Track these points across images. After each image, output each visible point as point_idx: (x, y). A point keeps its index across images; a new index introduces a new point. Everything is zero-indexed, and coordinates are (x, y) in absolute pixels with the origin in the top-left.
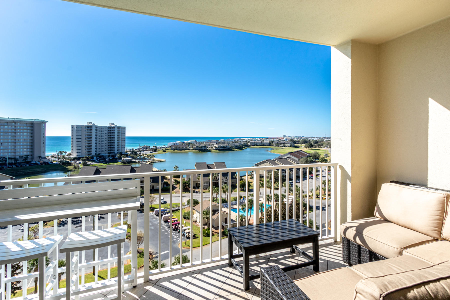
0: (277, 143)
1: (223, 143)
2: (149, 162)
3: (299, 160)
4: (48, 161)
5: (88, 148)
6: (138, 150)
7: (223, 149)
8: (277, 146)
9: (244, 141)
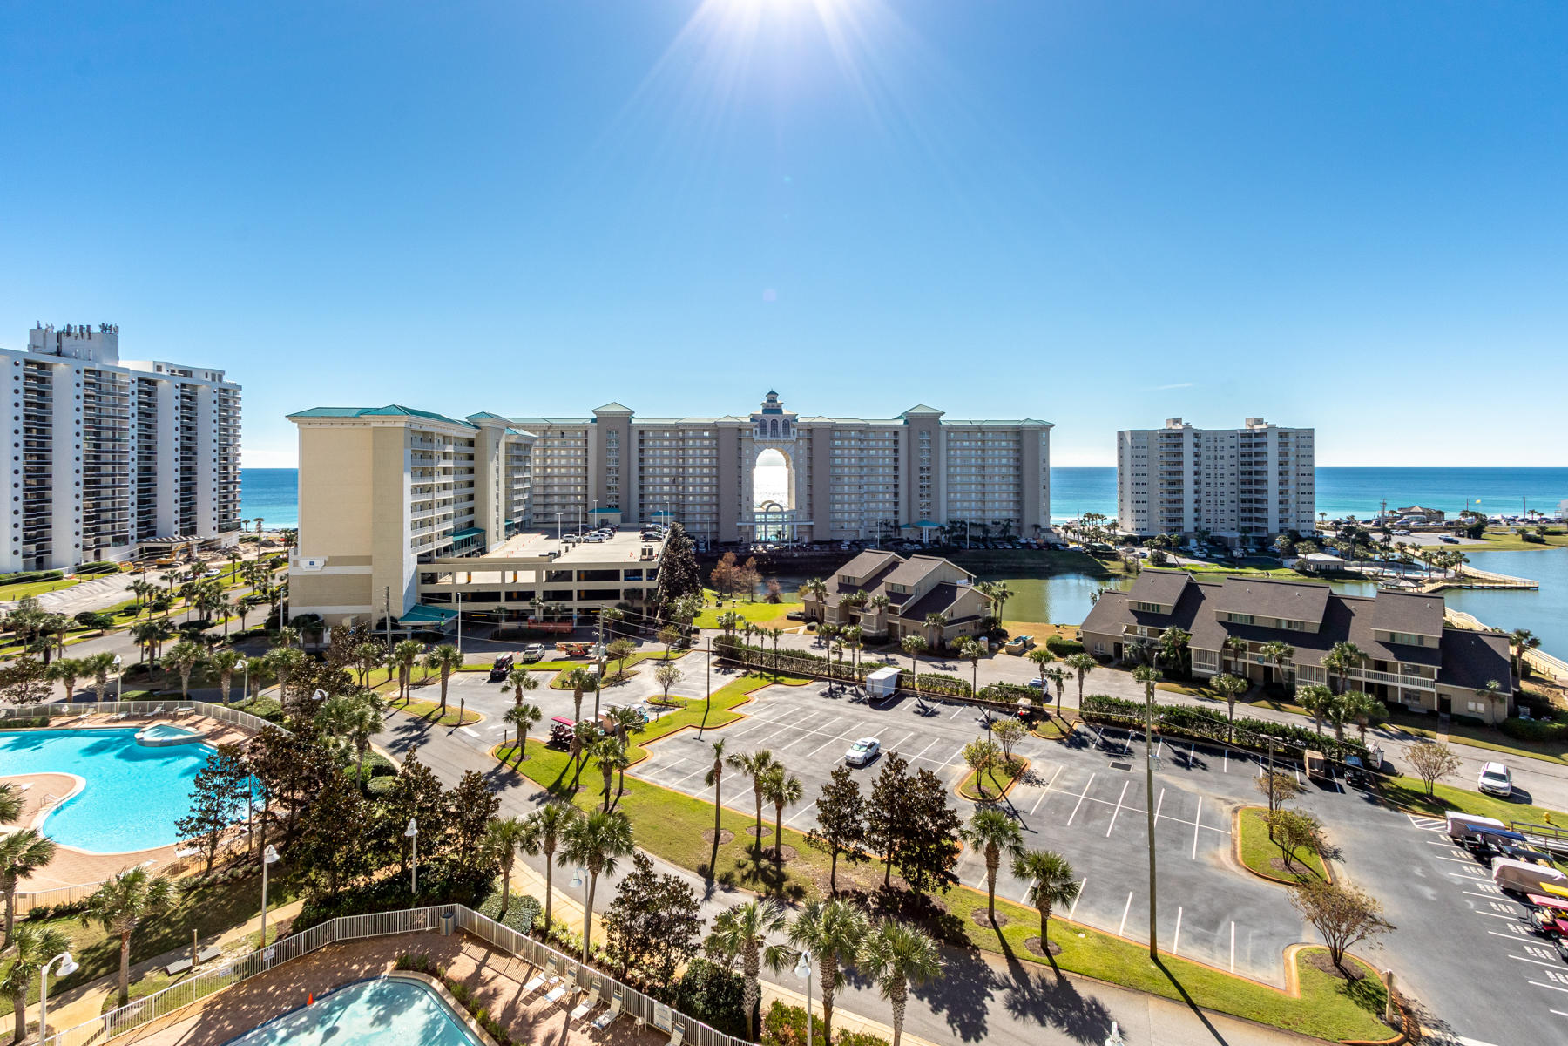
5: (1169, 506)
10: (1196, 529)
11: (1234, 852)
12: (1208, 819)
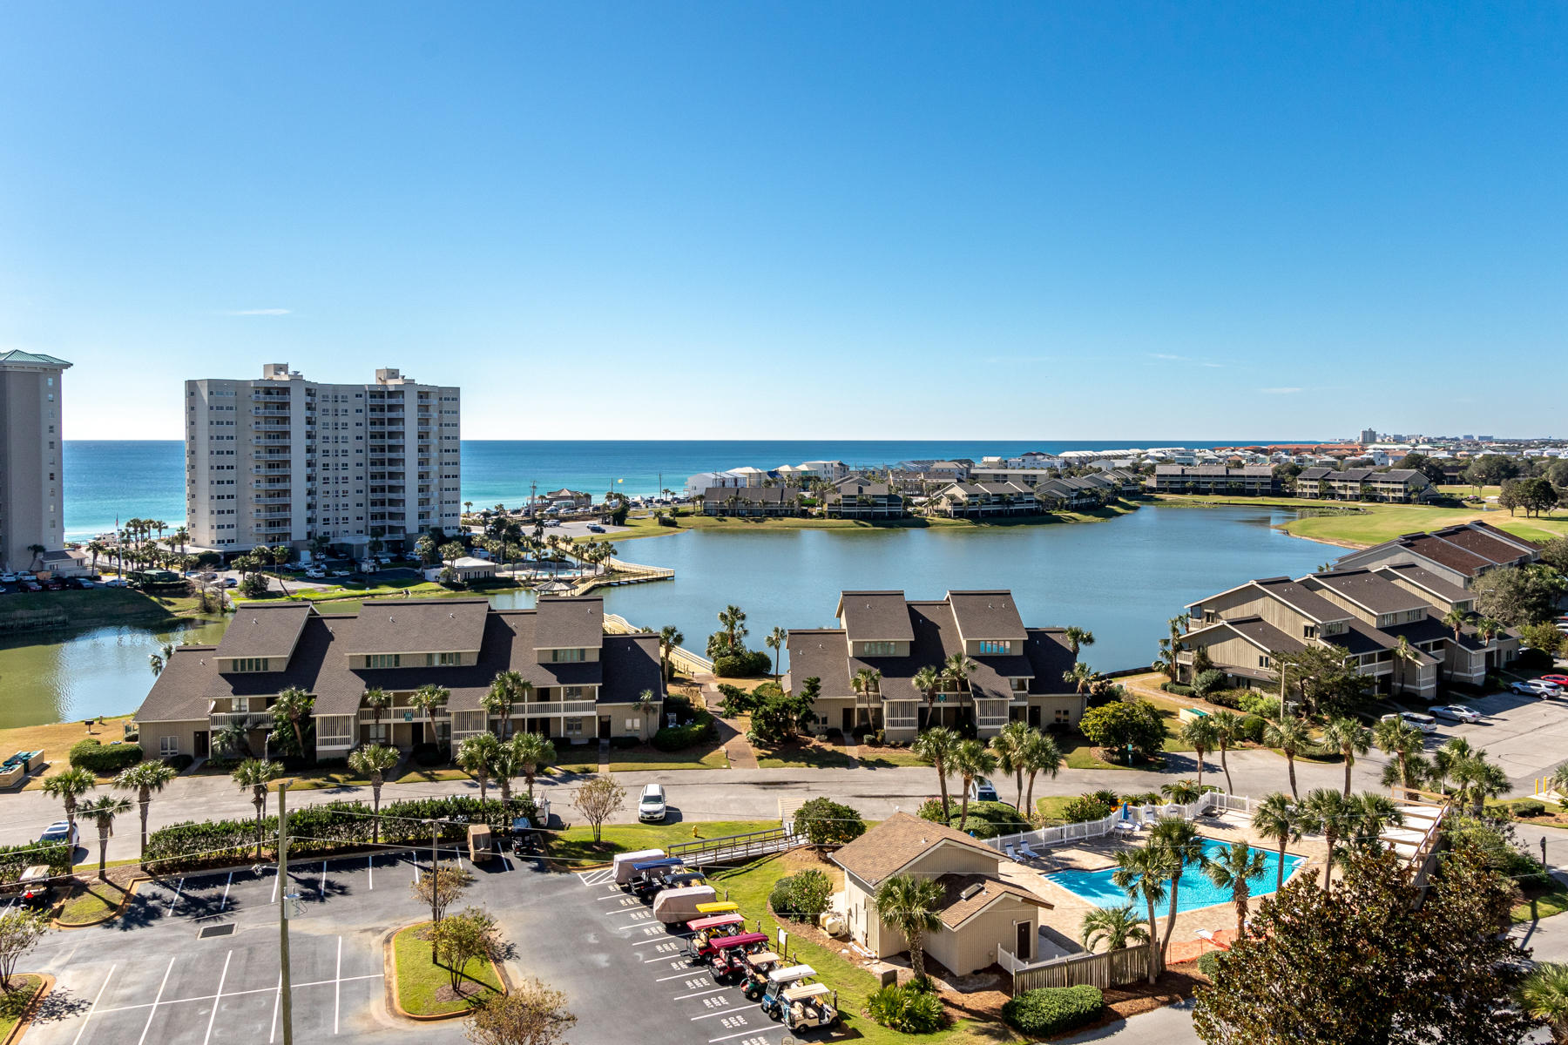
0: (1325, 479)
1: (996, 476)
2: (584, 581)
3: (1470, 581)
4: (78, 572)
5: (269, 501)
6: (527, 514)
7: (999, 514)
8: (1322, 495)
9: (1118, 463)
10: (309, 534)
11: (390, 1000)
12: (353, 966)
